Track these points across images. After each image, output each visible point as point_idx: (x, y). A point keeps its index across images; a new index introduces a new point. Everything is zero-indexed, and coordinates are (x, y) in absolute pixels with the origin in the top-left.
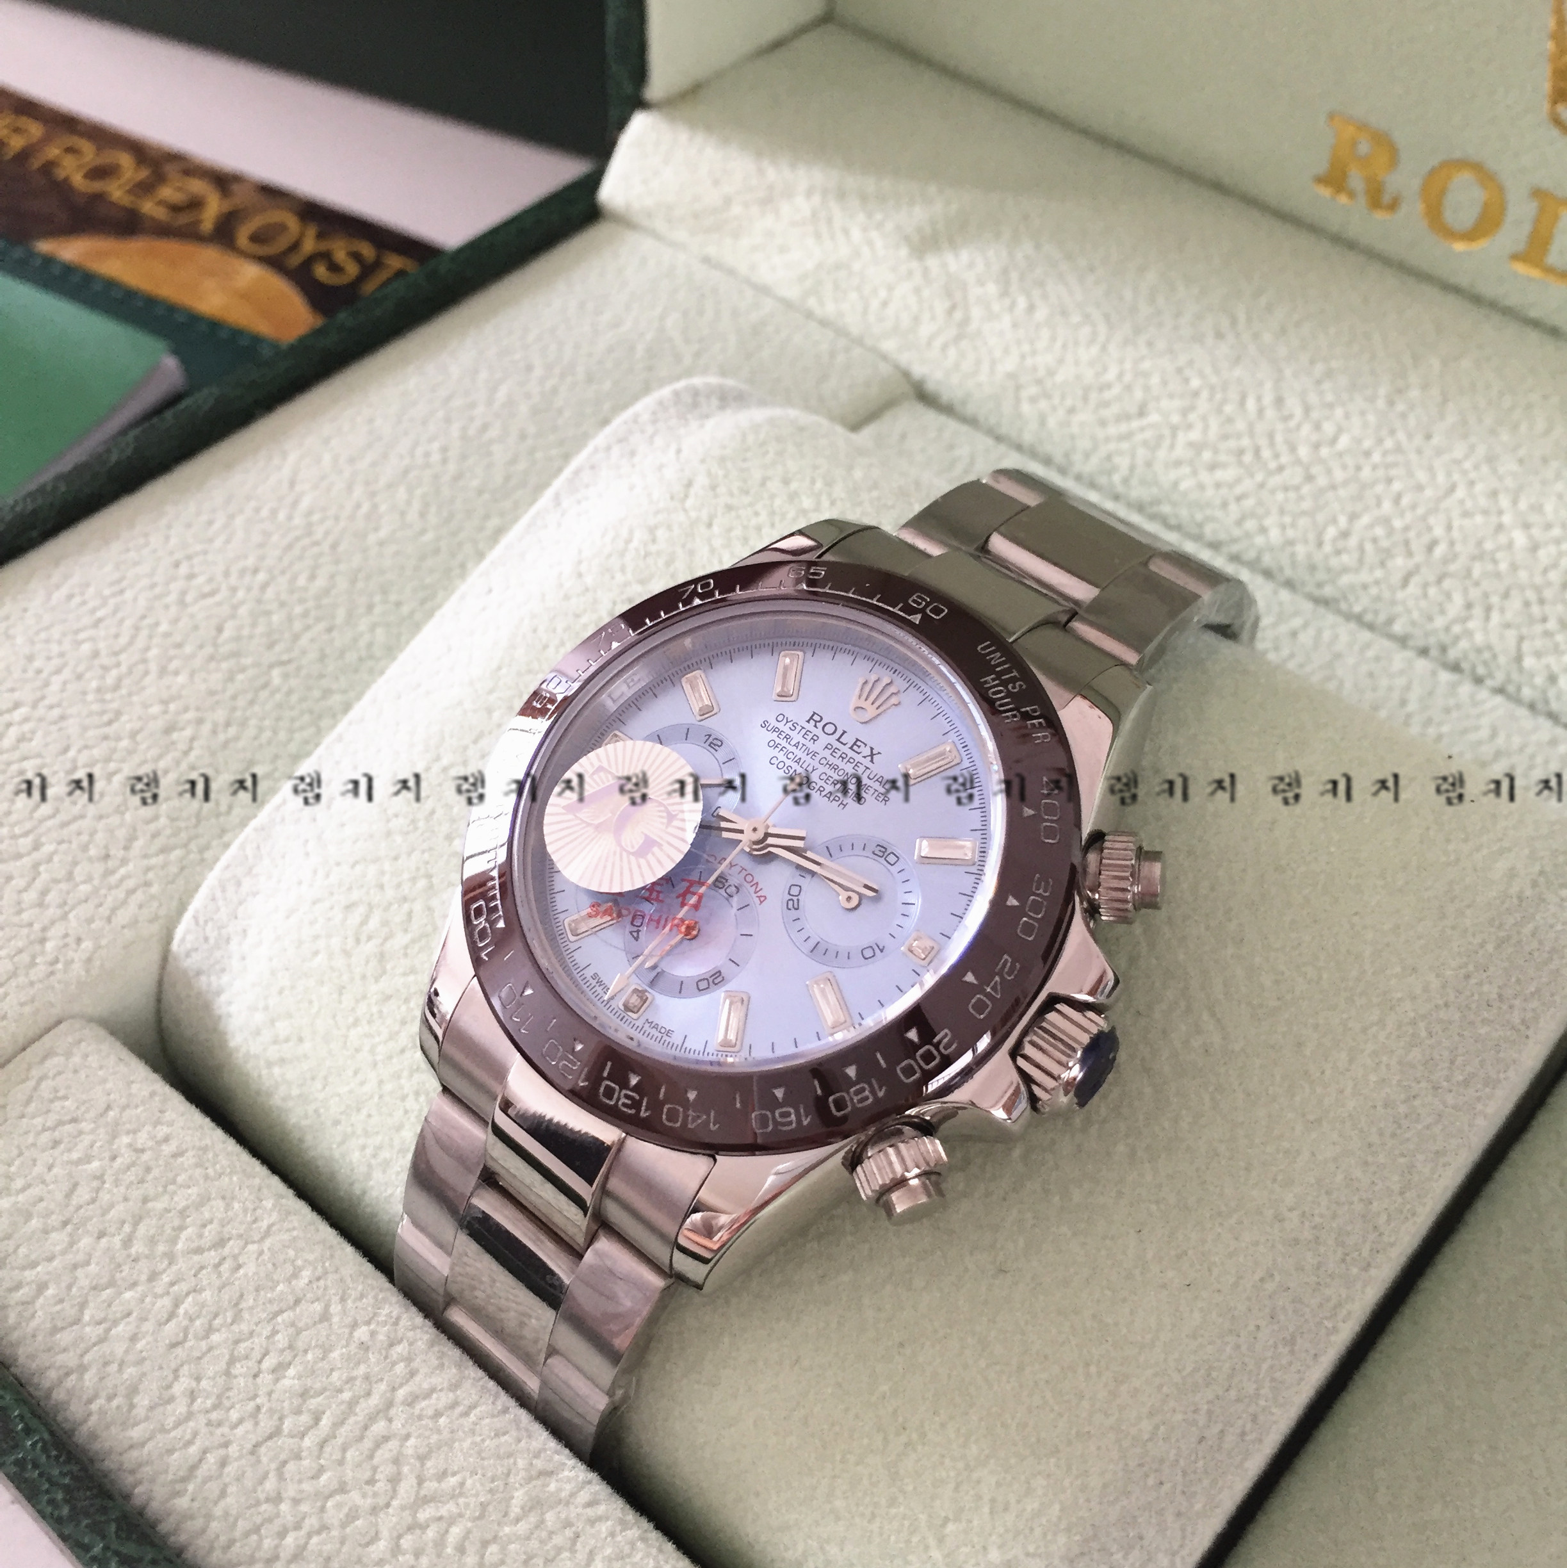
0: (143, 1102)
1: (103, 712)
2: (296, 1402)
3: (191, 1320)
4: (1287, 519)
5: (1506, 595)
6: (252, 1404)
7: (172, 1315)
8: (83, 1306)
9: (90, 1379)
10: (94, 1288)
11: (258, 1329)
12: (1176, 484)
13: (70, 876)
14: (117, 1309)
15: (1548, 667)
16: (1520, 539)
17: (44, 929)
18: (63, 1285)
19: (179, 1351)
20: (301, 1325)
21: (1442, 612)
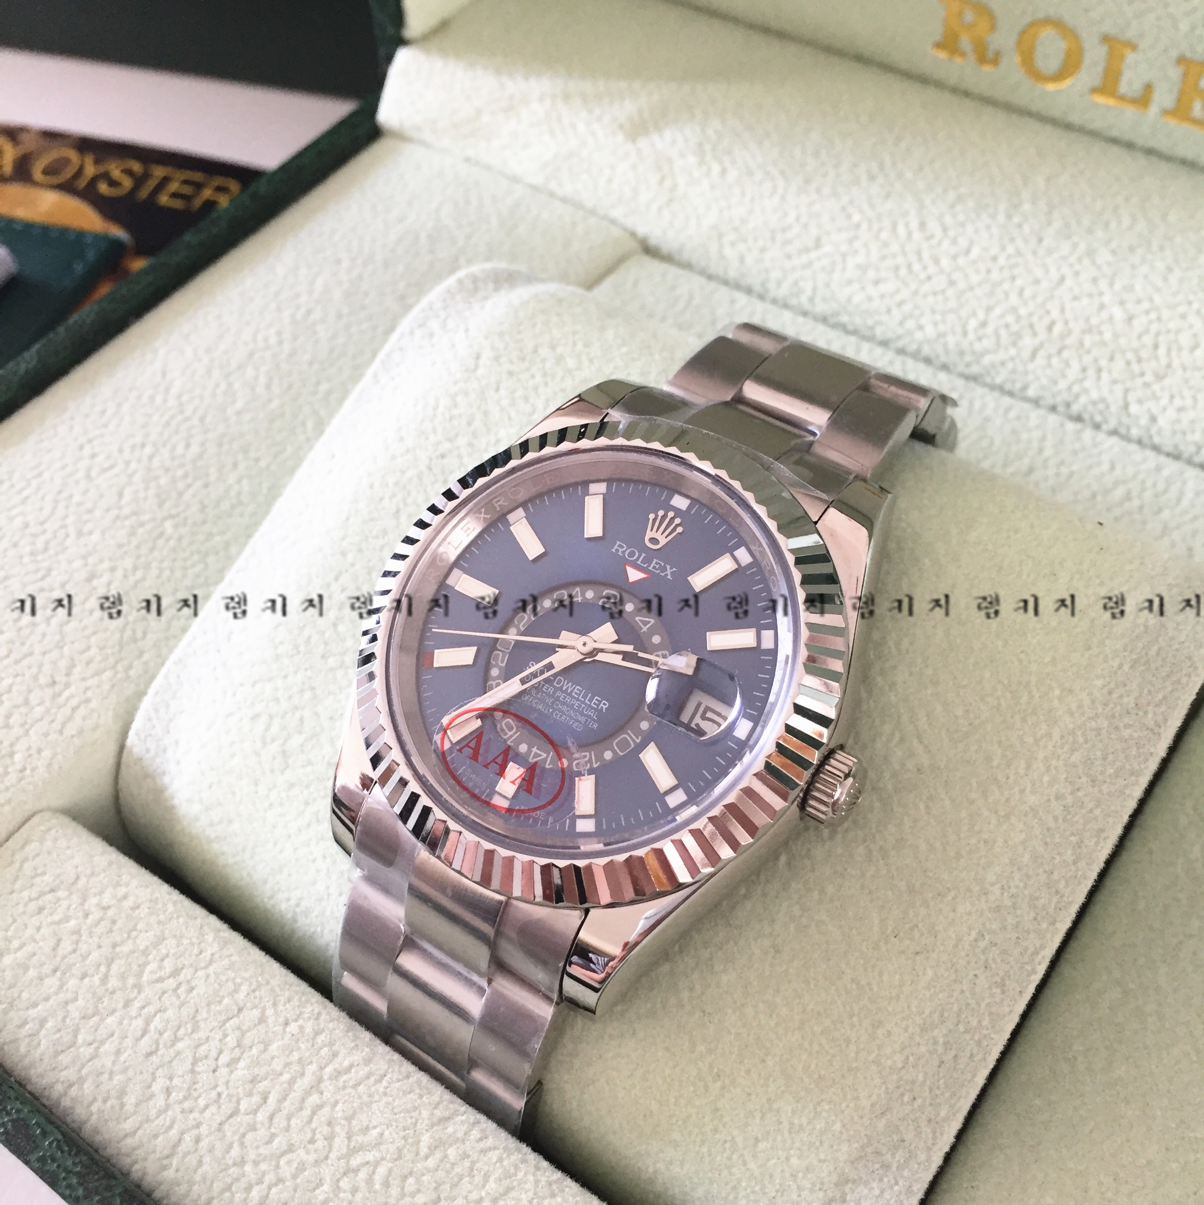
0: (104, 871)
1: (37, 571)
2: (248, 1087)
3: (161, 1034)
4: (938, 317)
5: (1112, 359)
6: (214, 1094)
7: (145, 1032)
8: (76, 1032)
9: (88, 1087)
10: (84, 1018)
11: (212, 1035)
12: (849, 299)
13: (27, 702)
14: (103, 1032)
15: (1149, 410)
16: (1118, 313)
17: (12, 745)
18: (60, 1018)
19: (154, 1059)
20: (245, 1028)
21: (1064, 376)
